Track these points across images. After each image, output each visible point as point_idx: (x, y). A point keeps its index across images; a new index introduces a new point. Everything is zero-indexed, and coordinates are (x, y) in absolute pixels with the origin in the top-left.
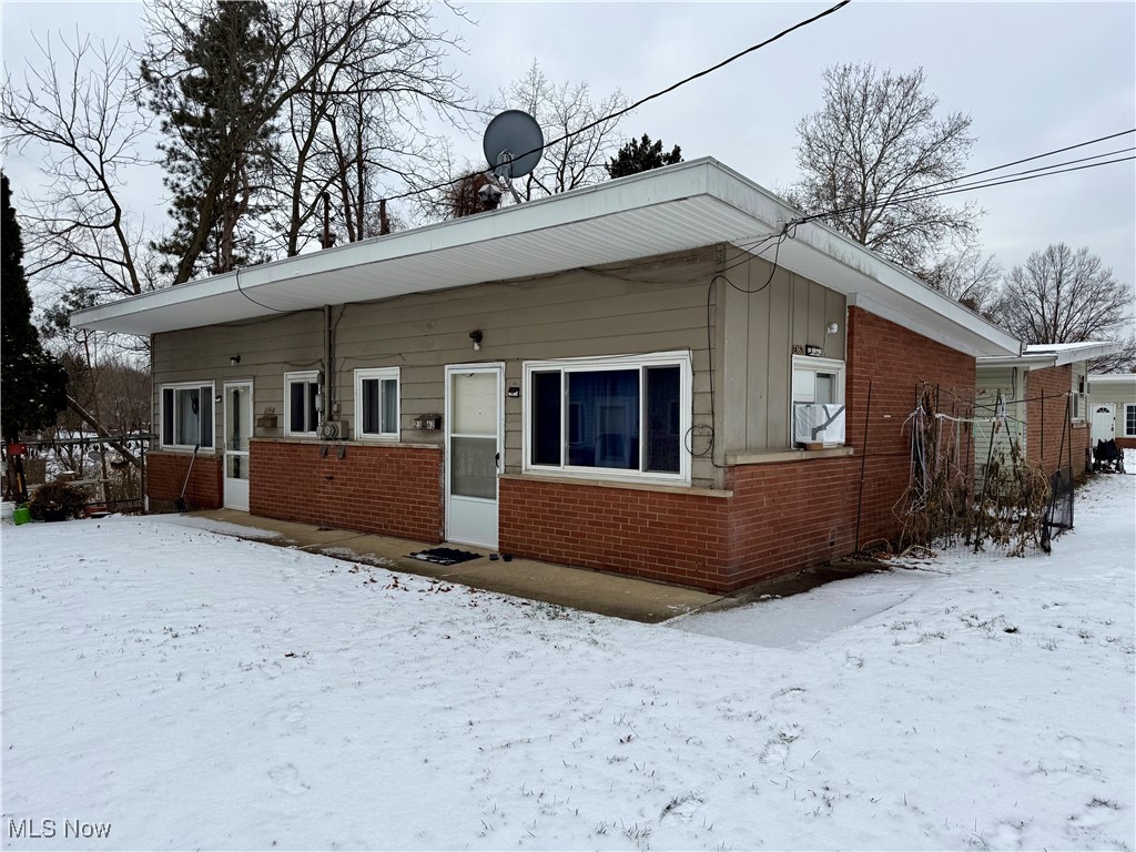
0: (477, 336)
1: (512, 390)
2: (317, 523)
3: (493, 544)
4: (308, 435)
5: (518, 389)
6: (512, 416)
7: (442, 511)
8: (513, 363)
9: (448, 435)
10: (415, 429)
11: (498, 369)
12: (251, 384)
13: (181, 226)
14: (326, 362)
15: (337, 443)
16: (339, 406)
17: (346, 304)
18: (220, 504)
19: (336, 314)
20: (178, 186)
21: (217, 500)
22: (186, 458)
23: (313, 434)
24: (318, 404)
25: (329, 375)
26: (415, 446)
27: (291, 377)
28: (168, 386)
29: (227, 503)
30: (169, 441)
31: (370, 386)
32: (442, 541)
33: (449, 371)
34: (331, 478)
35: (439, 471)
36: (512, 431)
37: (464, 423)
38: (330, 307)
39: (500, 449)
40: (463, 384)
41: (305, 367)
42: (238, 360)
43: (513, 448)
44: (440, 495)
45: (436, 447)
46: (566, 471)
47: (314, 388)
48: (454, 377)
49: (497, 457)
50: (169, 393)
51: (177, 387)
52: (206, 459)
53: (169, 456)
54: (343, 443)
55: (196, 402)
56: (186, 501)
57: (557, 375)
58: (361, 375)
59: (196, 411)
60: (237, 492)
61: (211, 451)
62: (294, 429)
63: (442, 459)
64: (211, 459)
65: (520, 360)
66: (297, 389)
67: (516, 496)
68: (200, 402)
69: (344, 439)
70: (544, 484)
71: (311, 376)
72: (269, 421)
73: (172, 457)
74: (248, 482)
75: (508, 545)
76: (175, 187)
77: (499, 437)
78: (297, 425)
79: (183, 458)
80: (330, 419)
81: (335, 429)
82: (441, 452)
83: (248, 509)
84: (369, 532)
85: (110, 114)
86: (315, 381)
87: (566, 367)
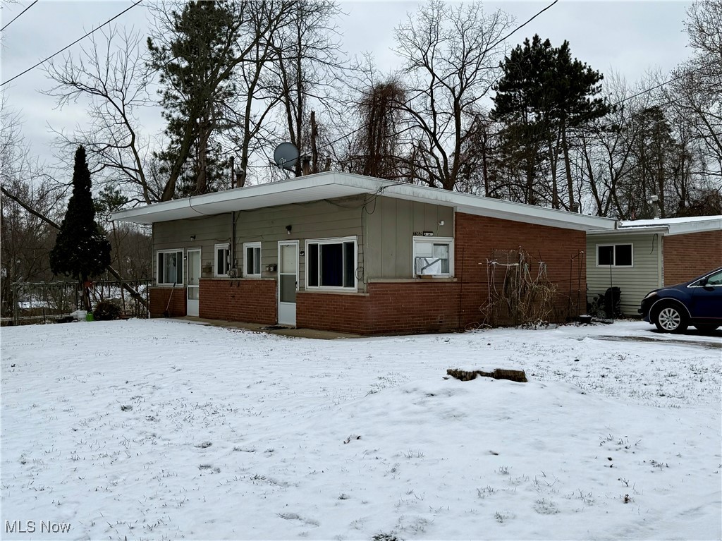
0: (289, 228)
1: (302, 252)
2: (228, 319)
3: (294, 324)
4: (225, 276)
5: (304, 252)
6: (302, 264)
7: (276, 310)
8: (302, 240)
9: (279, 274)
10: (266, 271)
11: (296, 243)
12: (200, 250)
13: (172, 142)
14: (232, 239)
15: (236, 279)
16: (237, 261)
17: (241, 211)
18: (186, 314)
19: (236, 215)
20: (170, 116)
21: (184, 312)
22: (169, 290)
23: (226, 275)
24: (228, 261)
25: (234, 246)
26: (266, 279)
27: (218, 247)
28: (161, 251)
29: (189, 313)
30: (161, 281)
31: (250, 250)
32: (277, 323)
33: (280, 244)
34: (233, 297)
35: (276, 291)
36: (302, 272)
37: (286, 268)
38: (234, 212)
39: (298, 280)
40: (286, 250)
41: (223, 241)
42: (194, 238)
43: (302, 279)
44: (276, 302)
45: (273, 279)
46: (321, 289)
47: (227, 251)
48: (282, 247)
49: (296, 283)
50: (161, 255)
51: (165, 252)
52: (179, 290)
53: (161, 289)
54: (238, 279)
55: (175, 260)
56: (169, 313)
57: (317, 245)
58: (247, 245)
59: (175, 265)
60: (193, 306)
61: (182, 285)
62: (219, 273)
63: (276, 285)
64: (181, 290)
65: (304, 239)
66: (220, 252)
67: (303, 301)
68: (177, 260)
69: (239, 277)
70: (311, 294)
71: (226, 246)
72: (208, 269)
73: (162, 290)
74: (198, 301)
75: (300, 323)
76: (168, 117)
77: (297, 274)
78: (220, 272)
79: (168, 290)
80: (234, 267)
81: (235, 272)
82: (276, 282)
83: (198, 315)
84: (248, 322)
85: (129, 73)
86: (227, 249)
87: (321, 242)
